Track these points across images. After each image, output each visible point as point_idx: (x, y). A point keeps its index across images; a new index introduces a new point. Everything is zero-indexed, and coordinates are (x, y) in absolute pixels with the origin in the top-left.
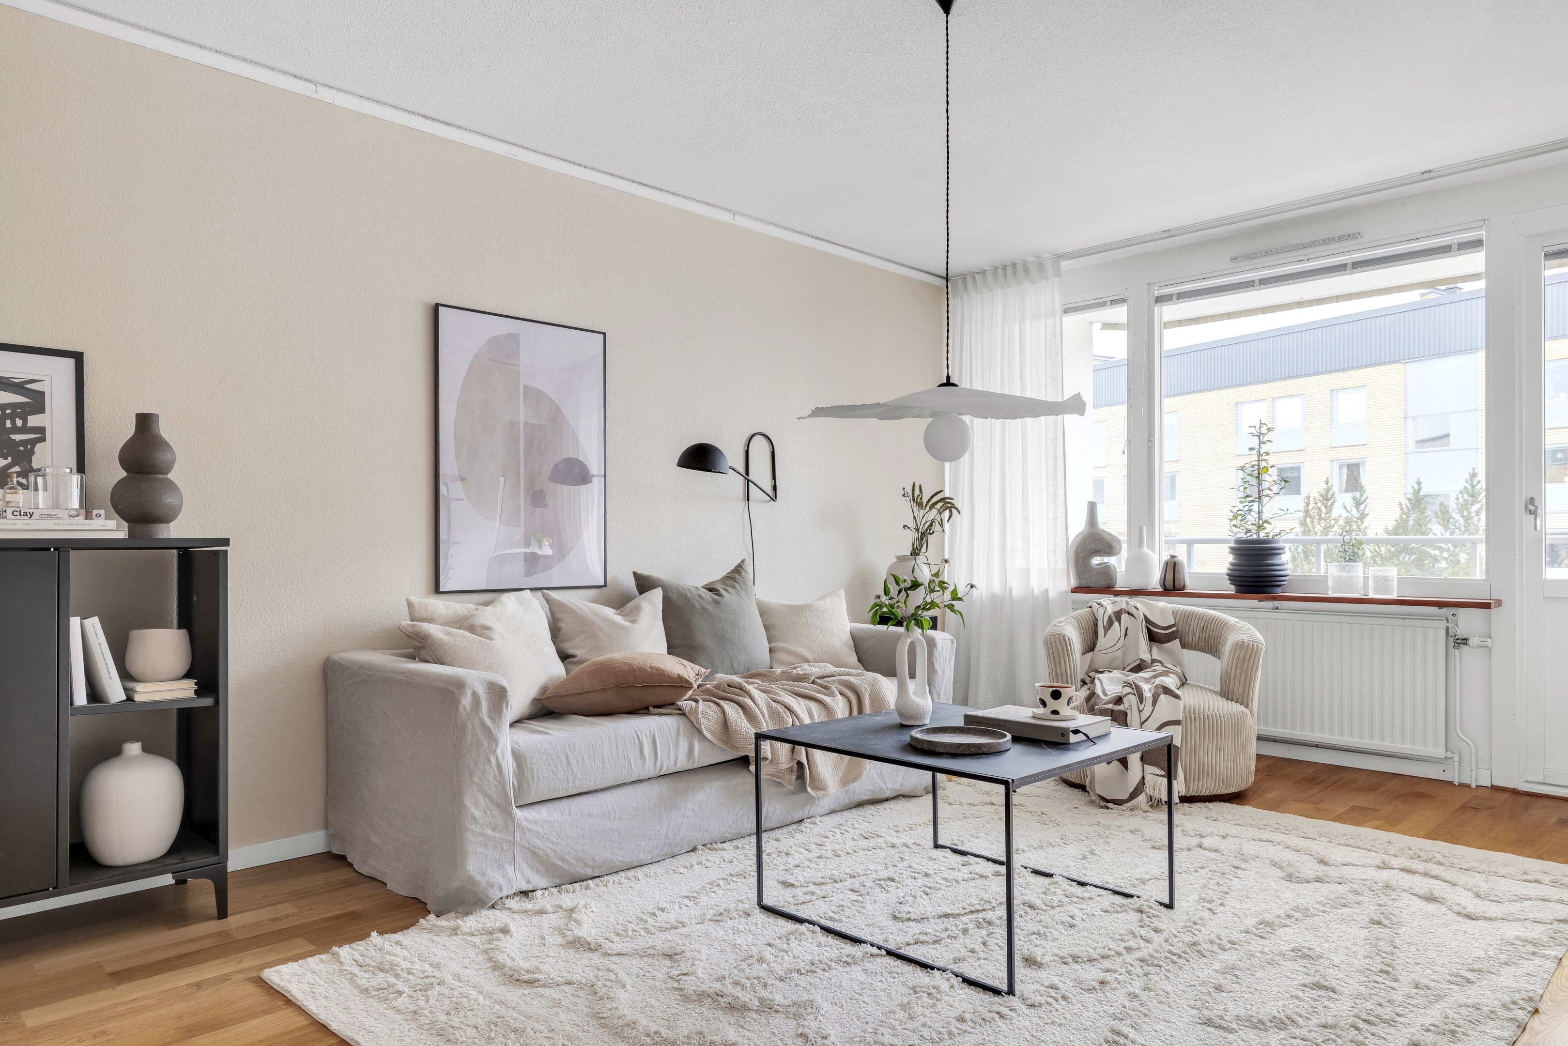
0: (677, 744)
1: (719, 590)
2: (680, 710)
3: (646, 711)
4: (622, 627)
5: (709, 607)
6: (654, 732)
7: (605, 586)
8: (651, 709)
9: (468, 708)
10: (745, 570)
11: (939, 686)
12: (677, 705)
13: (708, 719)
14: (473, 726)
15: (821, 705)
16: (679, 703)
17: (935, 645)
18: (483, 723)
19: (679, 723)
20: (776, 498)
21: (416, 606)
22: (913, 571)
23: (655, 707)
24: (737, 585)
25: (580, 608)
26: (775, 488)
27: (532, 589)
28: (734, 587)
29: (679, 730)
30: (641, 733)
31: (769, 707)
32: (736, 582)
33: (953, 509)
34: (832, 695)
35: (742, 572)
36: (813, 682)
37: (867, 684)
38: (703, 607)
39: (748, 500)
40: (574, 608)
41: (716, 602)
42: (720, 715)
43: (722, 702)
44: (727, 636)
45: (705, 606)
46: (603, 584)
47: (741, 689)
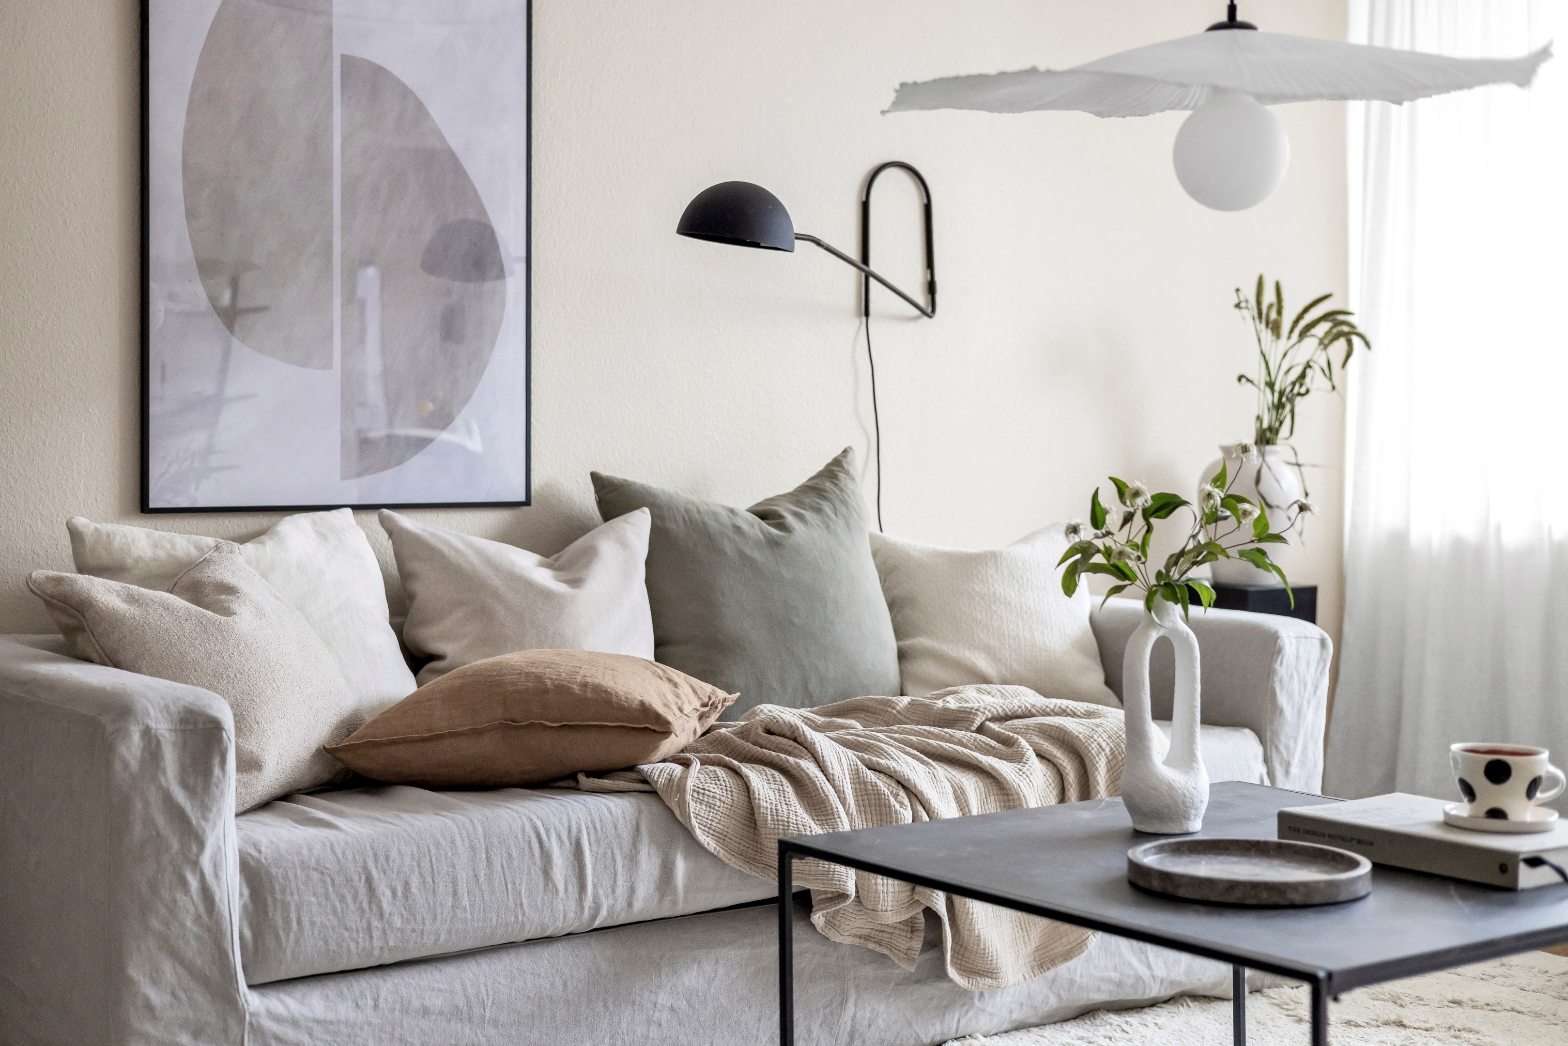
0: (632, 859)
1: (782, 517)
2: (645, 781)
3: (572, 783)
4: (546, 594)
5: (756, 555)
6: (579, 831)
7: (527, 503)
8: (582, 778)
9: (134, 765)
10: (847, 473)
11: (1287, 747)
12: (640, 772)
13: (710, 805)
14: (147, 804)
15: (988, 781)
16: (645, 767)
17: (1280, 651)
18: (168, 799)
19: (640, 812)
20: (933, 310)
21: (89, 539)
22: (1258, 481)
23: (590, 774)
24: (826, 507)
25: (457, 551)
26: (931, 288)
27: (356, 508)
28: (818, 510)
29: (637, 828)
30: (547, 831)
31: (858, 781)
32: (825, 498)
33: (1355, 340)
34: (1017, 758)
35: (842, 476)
36: (981, 730)
37: (1105, 736)
38: (742, 555)
39: (867, 314)
40: (445, 549)
41: (774, 544)
42: (738, 797)
43: (746, 769)
44: (796, 621)
45: (747, 551)
46: (522, 498)
47: (795, 740)
